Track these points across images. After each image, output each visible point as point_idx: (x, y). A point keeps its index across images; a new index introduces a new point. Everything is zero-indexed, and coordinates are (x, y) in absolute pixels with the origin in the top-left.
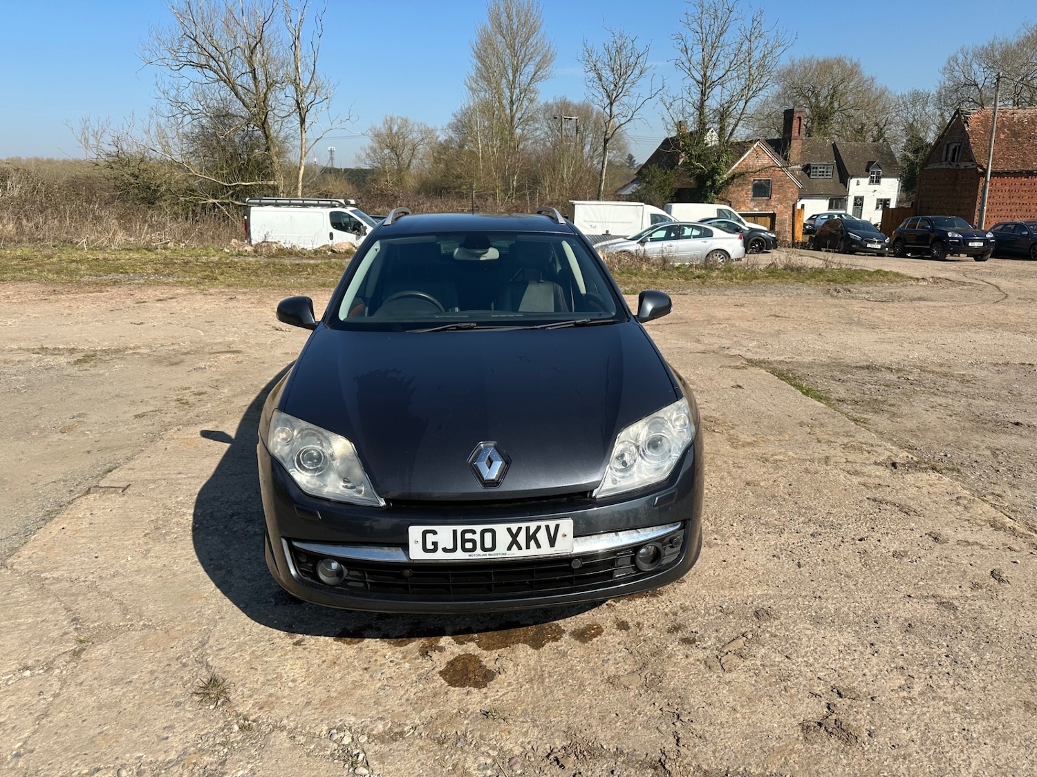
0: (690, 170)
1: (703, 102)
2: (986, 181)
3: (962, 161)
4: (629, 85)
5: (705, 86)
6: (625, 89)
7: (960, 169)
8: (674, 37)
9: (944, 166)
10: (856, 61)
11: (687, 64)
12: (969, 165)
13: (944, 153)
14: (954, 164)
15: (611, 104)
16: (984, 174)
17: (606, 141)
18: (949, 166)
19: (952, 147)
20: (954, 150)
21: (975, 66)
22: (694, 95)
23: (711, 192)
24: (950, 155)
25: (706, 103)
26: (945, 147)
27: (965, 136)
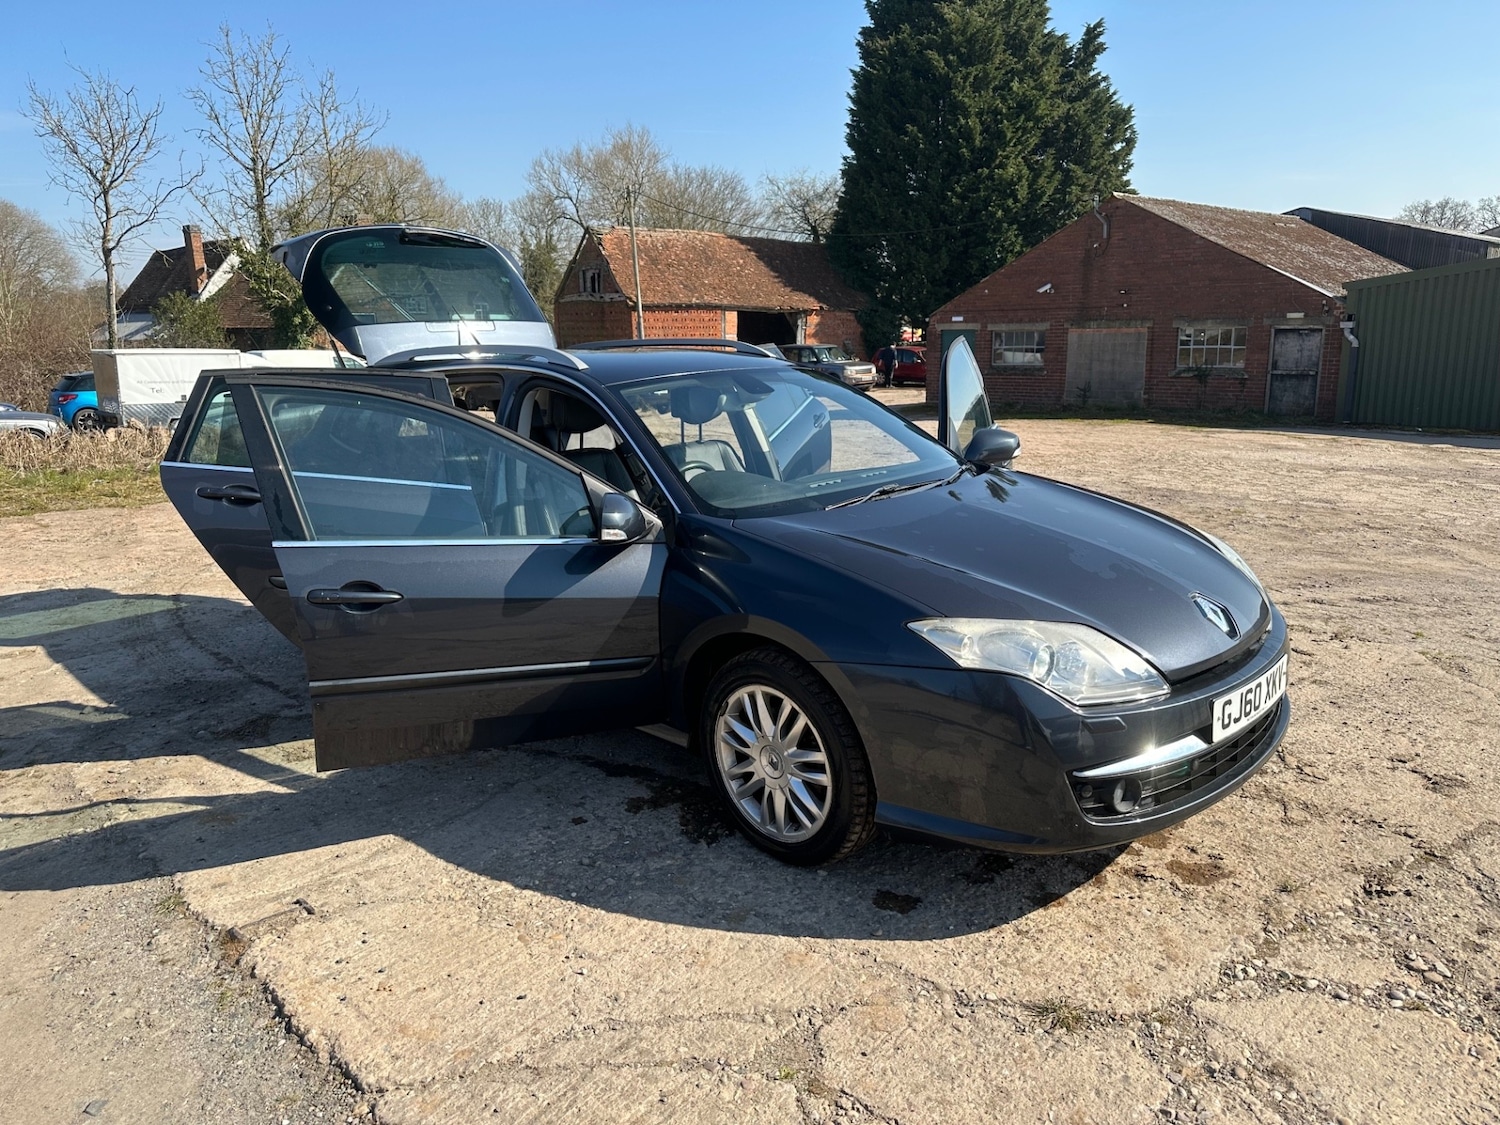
0: (263, 300)
1: (261, 198)
2: (639, 316)
3: (606, 292)
4: (133, 163)
5: (260, 173)
6: (127, 169)
7: (605, 302)
8: (191, 95)
9: (584, 298)
10: (415, 155)
11: (223, 139)
12: (615, 296)
13: (581, 281)
14: (597, 295)
15: (105, 193)
16: (635, 308)
17: (107, 252)
18: (590, 298)
19: (589, 275)
20: (593, 278)
21: (564, 174)
22: (245, 188)
23: (302, 333)
24: (589, 284)
25: (267, 200)
26: (581, 273)
27: (602, 263)
